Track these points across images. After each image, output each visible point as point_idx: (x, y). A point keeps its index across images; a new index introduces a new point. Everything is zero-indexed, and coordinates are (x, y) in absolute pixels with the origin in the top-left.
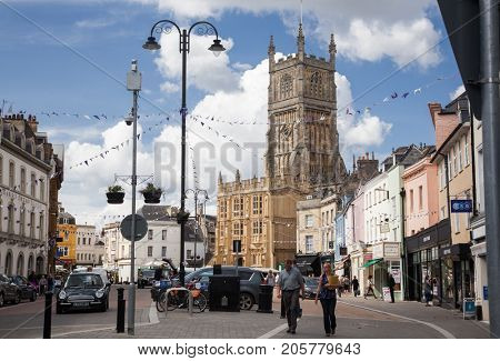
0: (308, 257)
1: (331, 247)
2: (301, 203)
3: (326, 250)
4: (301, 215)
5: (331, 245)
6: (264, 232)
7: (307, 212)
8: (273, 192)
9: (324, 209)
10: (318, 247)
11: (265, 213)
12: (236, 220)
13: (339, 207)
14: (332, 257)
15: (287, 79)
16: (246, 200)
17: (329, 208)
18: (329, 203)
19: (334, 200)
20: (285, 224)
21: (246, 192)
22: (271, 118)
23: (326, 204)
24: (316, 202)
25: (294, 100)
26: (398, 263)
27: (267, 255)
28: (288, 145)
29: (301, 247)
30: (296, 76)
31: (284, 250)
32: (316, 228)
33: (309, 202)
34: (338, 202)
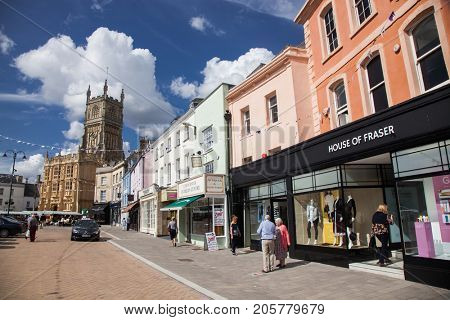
0: (102, 204)
1: (119, 196)
2: (98, 170)
3: (115, 200)
4: (99, 177)
6: (73, 189)
7: (103, 175)
8: (80, 163)
9: (115, 173)
10: (109, 197)
11: (75, 176)
12: (55, 181)
13: (126, 172)
14: (119, 204)
15: (96, 108)
16: (62, 168)
17: (118, 171)
18: (119, 167)
19: (123, 165)
20: (87, 183)
21: (63, 163)
22: (86, 128)
23: (116, 169)
24: (109, 168)
25: (99, 118)
26: (222, 201)
27: (74, 204)
28: (94, 143)
29: (97, 198)
30: (102, 106)
31: (86, 200)
32: (109, 185)
33: (105, 168)
34: (125, 166)
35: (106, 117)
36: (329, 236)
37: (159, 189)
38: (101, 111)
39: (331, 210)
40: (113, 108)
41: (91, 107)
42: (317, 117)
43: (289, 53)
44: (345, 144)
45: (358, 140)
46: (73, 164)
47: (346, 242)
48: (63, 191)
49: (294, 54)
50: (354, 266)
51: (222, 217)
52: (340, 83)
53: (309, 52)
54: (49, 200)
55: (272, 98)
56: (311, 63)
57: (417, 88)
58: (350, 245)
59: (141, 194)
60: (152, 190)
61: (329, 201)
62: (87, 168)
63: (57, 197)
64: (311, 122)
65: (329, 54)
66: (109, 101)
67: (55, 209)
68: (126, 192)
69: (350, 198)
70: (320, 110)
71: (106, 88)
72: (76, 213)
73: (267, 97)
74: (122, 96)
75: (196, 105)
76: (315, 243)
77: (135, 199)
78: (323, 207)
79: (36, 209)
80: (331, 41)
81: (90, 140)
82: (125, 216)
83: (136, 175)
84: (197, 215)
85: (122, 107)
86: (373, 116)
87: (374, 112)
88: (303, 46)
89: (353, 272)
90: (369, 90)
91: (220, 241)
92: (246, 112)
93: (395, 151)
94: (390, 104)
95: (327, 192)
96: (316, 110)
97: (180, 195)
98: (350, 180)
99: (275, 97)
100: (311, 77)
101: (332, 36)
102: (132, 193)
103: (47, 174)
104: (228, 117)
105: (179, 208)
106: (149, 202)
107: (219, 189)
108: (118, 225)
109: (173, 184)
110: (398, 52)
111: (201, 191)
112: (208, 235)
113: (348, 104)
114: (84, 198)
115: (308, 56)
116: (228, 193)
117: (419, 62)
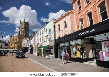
0: (24, 48)
2: (23, 39)
3: (27, 47)
4: (23, 41)
5: (28, 46)
6: (17, 44)
7: (24, 41)
8: (19, 38)
9: (27, 40)
11: (17, 41)
12: (12, 42)
13: (30, 40)
16: (14, 39)
18: (28, 39)
19: (29, 38)
20: (20, 43)
21: (15, 38)
22: (20, 29)
26: (53, 47)
27: (17, 47)
28: (22, 33)
29: (23, 46)
30: (24, 24)
31: (20, 47)
32: (25, 43)
33: (25, 39)
34: (30, 38)
35: (25, 27)
36: (79, 55)
37: (38, 44)
38: (24, 25)
39: (79, 49)
40: (27, 24)
41: (21, 24)
42: (76, 27)
43: (69, 11)
44: (83, 33)
45: (86, 32)
46: (17, 38)
47: (83, 57)
48: (14, 45)
49: (71, 12)
50: (85, 63)
51: (53, 51)
52: (82, 19)
53: (74, 11)
54: (11, 47)
55: (65, 22)
56: (75, 14)
57: (100, 20)
58: (84, 58)
59: (33, 45)
60: (36, 44)
61: (79, 47)
62: (20, 39)
63: (13, 46)
64: (75, 28)
65: (79, 12)
66: (26, 23)
67: (13, 49)
68: (30, 45)
69: (84, 46)
70: (77, 25)
71: (25, 20)
72: (18, 50)
73: (64, 22)
74: (29, 22)
75: (47, 24)
76: (75, 57)
77: (32, 46)
78: (77, 49)
79: (8, 49)
80: (80, 9)
81: (21, 32)
82: (29, 50)
83: (32, 41)
84: (47, 51)
85: (29, 24)
86: (90, 27)
87: (90, 26)
88: (73, 10)
89: (84, 64)
90: (89, 20)
91: (52, 57)
92: (59, 26)
93: (95, 35)
94: (94, 24)
95: (78, 45)
96: (76, 25)
97: (43, 46)
98: (84, 42)
99: (66, 22)
100: (75, 17)
101: (80, 7)
102: (31, 45)
103: (11, 40)
104: (55, 27)
105: (43, 49)
106: (35, 47)
107: (52, 44)
108: (28, 53)
109: (41, 43)
110: (96, 11)
111: (48, 45)
112: (50, 55)
113: (84, 24)
114: (19, 46)
115: (74, 12)
116: (54, 45)
117: (101, 14)
